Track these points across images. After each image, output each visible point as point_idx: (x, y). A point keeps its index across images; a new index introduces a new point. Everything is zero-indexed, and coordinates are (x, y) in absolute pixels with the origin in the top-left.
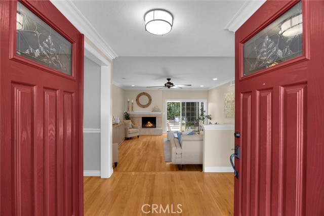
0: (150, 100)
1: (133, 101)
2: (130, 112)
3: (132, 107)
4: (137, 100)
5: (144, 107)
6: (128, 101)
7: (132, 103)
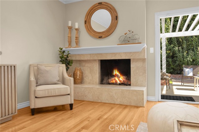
0: (116, 18)
1: (79, 24)
2: (73, 51)
3: (77, 38)
4: (87, 22)
6: (70, 25)
7: (76, 29)
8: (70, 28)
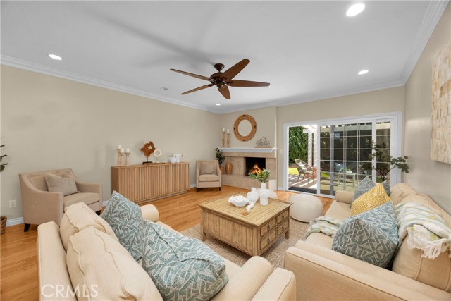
0: (255, 127)
1: (230, 130)
2: (225, 150)
3: (228, 140)
4: (236, 129)
5: (244, 139)
6: (224, 131)
7: (228, 134)
8: (224, 133)
